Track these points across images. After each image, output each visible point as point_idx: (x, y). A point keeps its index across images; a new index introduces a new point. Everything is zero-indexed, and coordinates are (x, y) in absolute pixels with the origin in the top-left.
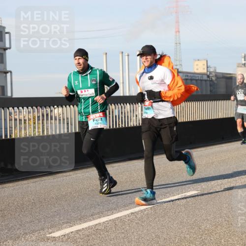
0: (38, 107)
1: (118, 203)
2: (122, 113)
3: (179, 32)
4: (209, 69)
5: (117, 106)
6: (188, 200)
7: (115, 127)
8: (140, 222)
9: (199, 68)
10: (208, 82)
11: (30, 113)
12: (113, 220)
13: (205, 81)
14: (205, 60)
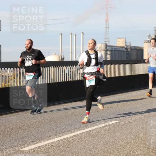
0: (17, 68)
1: (66, 129)
3: (108, 20)
4: (126, 44)
5: (67, 67)
8: (79, 141)
9: (120, 43)
11: (12, 72)
14: (124, 38)
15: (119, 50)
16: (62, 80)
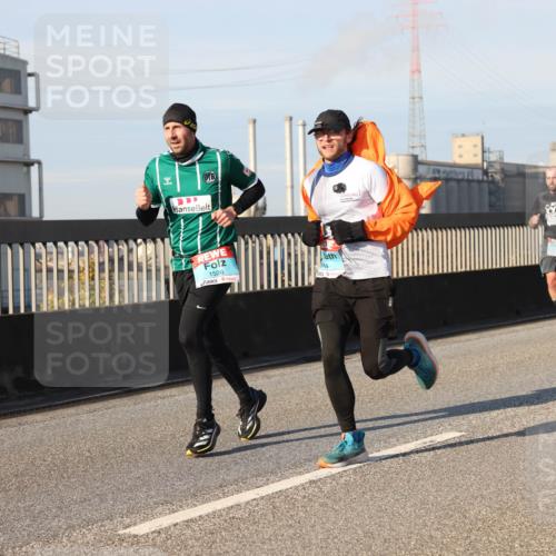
0: (101, 243)
1: (281, 458)
2: (289, 254)
3: (419, 72)
4: (486, 155)
5: (278, 240)
6: (439, 452)
7: (273, 287)
8: (329, 502)
9: (464, 154)
10: (485, 186)
11: (83, 255)
12: (270, 498)
13: (479, 182)
14: (478, 135)
15: (460, 177)
16: (262, 286)
